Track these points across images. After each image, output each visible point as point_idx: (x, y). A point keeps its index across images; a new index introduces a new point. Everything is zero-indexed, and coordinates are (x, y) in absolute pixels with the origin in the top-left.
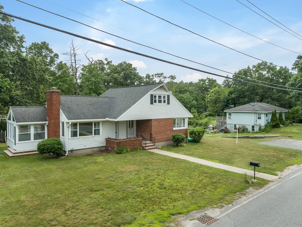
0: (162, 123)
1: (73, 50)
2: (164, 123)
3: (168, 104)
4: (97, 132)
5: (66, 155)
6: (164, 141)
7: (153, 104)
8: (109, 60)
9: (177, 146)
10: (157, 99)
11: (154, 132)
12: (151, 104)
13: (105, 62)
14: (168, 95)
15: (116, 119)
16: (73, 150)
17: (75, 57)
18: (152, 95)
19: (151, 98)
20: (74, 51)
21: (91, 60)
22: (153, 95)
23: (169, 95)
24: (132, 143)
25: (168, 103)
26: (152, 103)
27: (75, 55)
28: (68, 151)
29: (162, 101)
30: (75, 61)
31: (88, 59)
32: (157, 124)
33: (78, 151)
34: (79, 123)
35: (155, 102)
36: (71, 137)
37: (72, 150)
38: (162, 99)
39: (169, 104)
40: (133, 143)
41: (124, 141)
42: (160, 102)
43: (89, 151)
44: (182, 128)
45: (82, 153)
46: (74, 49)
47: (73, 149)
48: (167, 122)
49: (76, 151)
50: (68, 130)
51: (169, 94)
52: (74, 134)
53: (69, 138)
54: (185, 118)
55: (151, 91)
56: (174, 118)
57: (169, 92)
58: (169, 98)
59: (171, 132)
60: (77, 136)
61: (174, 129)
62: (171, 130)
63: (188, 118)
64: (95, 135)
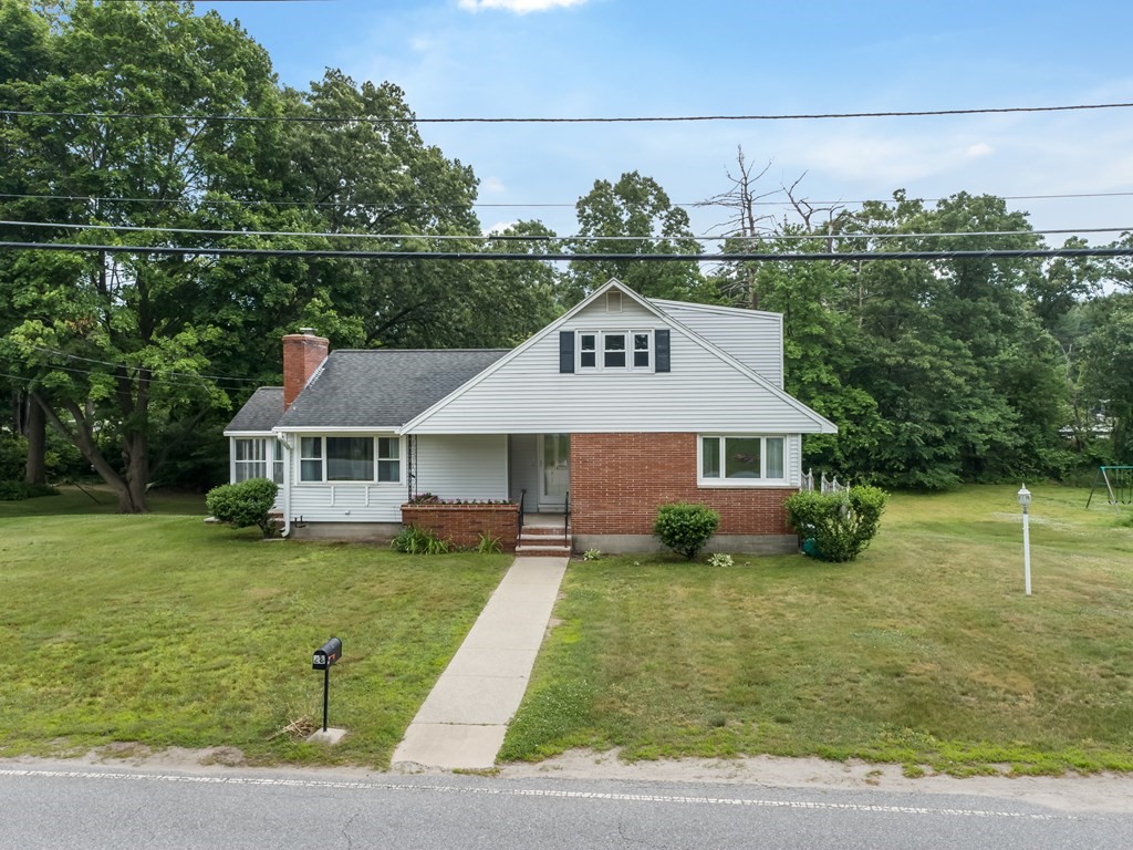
0: (625, 451)
1: (744, 181)
2: (639, 452)
3: (657, 371)
4: (389, 473)
5: (284, 534)
6: (637, 533)
7: (573, 371)
8: (909, 197)
10: (600, 350)
11: (584, 487)
12: (562, 372)
14: (658, 332)
15: (398, 427)
16: (302, 522)
17: (749, 209)
18: (566, 339)
19: (561, 347)
20: (746, 185)
22: (572, 334)
23: (668, 331)
25: (663, 366)
26: (566, 366)
27: (750, 201)
28: (292, 523)
29: (630, 359)
30: (752, 222)
32: (597, 456)
33: (326, 528)
34: (327, 439)
35: (588, 360)
36: (302, 480)
37: (299, 520)
38: (630, 350)
39: (667, 370)
40: (473, 523)
41: (432, 511)
42: (615, 360)
44: (764, 481)
46: (746, 178)
47: (304, 520)
48: (654, 448)
50: (292, 457)
51: (665, 327)
52: (311, 472)
53: (296, 484)
54: (785, 435)
55: (564, 320)
56: (701, 434)
57: (665, 319)
58: (669, 341)
59: (681, 496)
60: (321, 480)
61: (704, 482)
62: (683, 488)
63: (800, 437)
64: (379, 480)
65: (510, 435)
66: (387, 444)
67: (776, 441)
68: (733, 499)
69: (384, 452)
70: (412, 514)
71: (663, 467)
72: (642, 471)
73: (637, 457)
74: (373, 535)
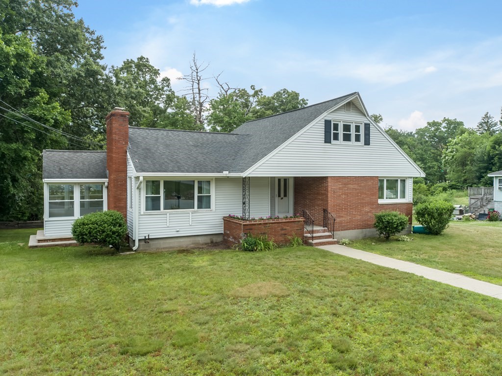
0: (351, 186)
1: (196, 71)
2: (356, 187)
3: (365, 144)
4: (204, 203)
5: (134, 248)
6: (355, 228)
7: (330, 143)
8: (257, 89)
9: (387, 239)
10: (341, 132)
11: (334, 207)
12: (325, 142)
13: (251, 92)
14: (366, 124)
15: (242, 172)
16: (149, 239)
17: (198, 84)
18: (327, 123)
19: (325, 129)
20: (197, 73)
21: (226, 87)
22: (330, 121)
23: (369, 124)
24: (279, 228)
25: (367, 143)
26: (327, 140)
27: (199, 81)
28: (139, 240)
29: (353, 137)
30: (199, 90)
31: (221, 86)
32: (340, 189)
33: (161, 242)
34: (164, 181)
35: (336, 137)
36: (146, 210)
37: (147, 237)
38: (353, 132)
39: (369, 144)
40: (282, 229)
41: (260, 224)
42: (347, 138)
43: (185, 243)
44: (399, 200)
45: (171, 245)
46: (197, 70)
47: (150, 237)
48: (362, 185)
49: (156, 242)
50: (140, 194)
51: (368, 122)
52: (153, 204)
53: (142, 213)
54: (407, 178)
55: (326, 114)
57: (368, 118)
58: (369, 130)
59: (372, 208)
60: (160, 210)
61: (380, 201)
62: (373, 204)
63: (412, 179)
64: (198, 208)
66: (204, 184)
67: (403, 181)
69: (200, 190)
70: (250, 227)
71: (366, 194)
72: (358, 196)
73: (356, 189)
74: (193, 244)
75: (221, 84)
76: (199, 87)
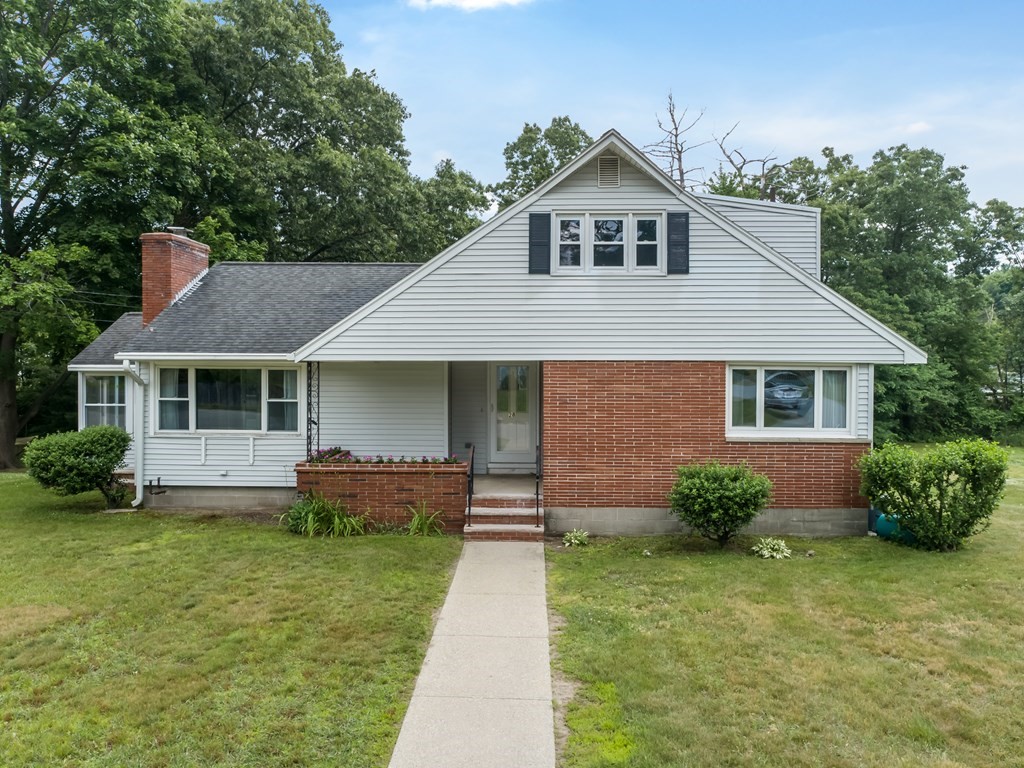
0: (623, 388)
1: (674, 132)
2: (642, 390)
3: (670, 271)
4: (282, 418)
5: (135, 503)
6: (638, 505)
7: (547, 271)
8: (838, 154)
10: (587, 240)
11: (563, 440)
12: (532, 271)
14: (671, 216)
16: (159, 486)
17: (680, 160)
19: (530, 237)
20: (676, 136)
22: (547, 217)
23: (686, 215)
25: (679, 264)
26: (539, 263)
27: (680, 152)
28: (145, 487)
29: (630, 255)
30: (682, 174)
31: (728, 157)
32: (582, 394)
33: (194, 494)
34: (197, 371)
36: (161, 427)
37: (155, 483)
38: (630, 239)
39: (685, 271)
40: (401, 490)
42: (608, 256)
43: (245, 502)
44: (818, 432)
45: (214, 503)
46: (676, 129)
47: (162, 483)
48: (664, 384)
49: (184, 493)
50: (145, 396)
51: (683, 209)
52: (173, 417)
53: (152, 434)
54: (850, 366)
55: (535, 198)
56: (731, 363)
57: (682, 197)
58: (687, 230)
59: (701, 452)
60: (188, 428)
61: (734, 433)
62: (705, 440)
63: (872, 370)
64: (269, 429)
65: (451, 364)
66: (280, 379)
67: (838, 375)
68: (777, 458)
69: (276, 390)
70: (312, 478)
71: (677, 410)
72: (647, 416)
73: (639, 397)
74: (260, 504)
75: (728, 154)
76: (680, 166)
